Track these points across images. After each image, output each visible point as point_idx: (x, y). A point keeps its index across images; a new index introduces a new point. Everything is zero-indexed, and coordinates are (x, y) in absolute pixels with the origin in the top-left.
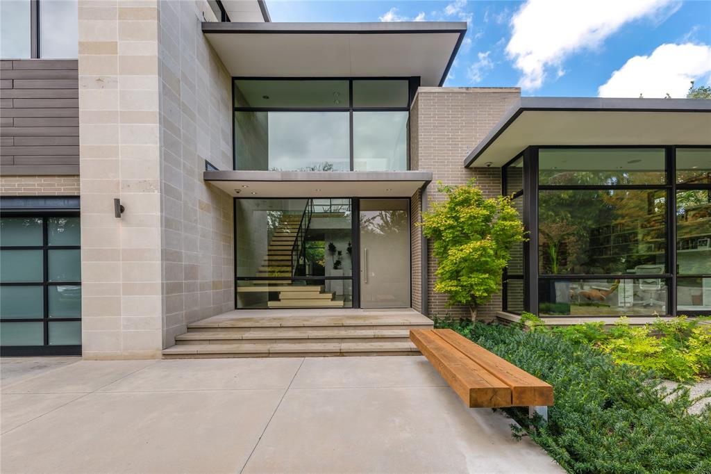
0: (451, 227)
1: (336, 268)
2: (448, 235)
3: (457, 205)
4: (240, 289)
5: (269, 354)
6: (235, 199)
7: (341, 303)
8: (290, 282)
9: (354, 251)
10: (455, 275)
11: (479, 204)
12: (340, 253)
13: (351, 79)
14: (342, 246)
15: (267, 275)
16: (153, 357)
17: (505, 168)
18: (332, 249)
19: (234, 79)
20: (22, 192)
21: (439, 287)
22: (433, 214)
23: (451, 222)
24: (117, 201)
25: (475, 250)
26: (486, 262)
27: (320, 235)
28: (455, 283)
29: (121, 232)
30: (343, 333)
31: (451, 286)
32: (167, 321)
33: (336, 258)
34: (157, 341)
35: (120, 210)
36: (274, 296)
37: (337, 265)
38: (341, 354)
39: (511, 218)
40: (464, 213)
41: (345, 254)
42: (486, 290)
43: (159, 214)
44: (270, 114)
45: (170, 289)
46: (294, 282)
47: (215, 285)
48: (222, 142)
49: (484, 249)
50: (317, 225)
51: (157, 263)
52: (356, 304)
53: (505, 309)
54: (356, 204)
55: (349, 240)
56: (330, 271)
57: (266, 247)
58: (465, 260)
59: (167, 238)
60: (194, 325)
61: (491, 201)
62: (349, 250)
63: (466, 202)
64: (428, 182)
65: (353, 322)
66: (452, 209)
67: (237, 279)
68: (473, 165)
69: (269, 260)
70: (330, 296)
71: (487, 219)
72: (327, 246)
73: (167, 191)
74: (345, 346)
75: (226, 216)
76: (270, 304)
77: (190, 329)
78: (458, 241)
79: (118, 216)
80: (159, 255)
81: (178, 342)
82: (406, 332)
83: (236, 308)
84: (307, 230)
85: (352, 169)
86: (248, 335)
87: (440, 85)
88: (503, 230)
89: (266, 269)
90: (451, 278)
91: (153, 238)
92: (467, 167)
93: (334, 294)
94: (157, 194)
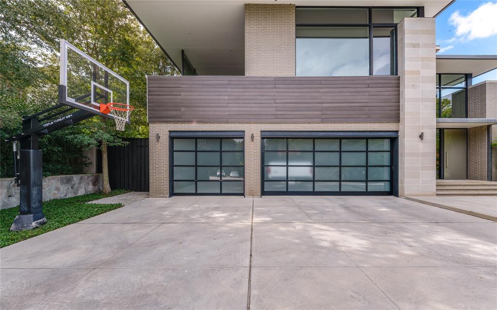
16: (432, 195)
24: (422, 134)
34: (434, 189)
35: (421, 137)
94: (435, 130)
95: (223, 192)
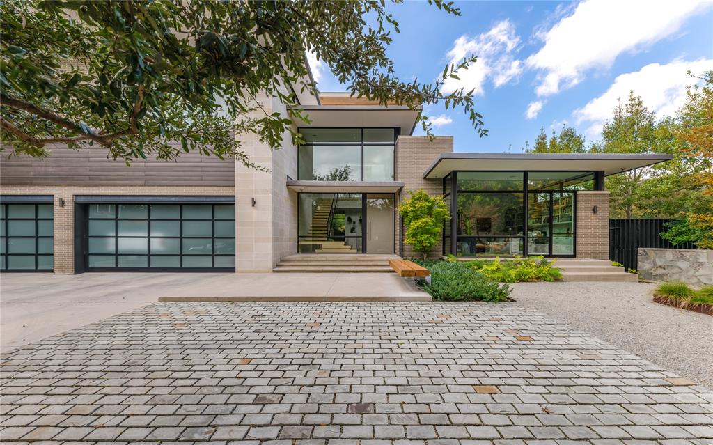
0: (412, 211)
1: (352, 232)
2: (411, 215)
3: (415, 200)
4: (300, 243)
5: (322, 271)
6: (298, 193)
7: (356, 251)
8: (326, 239)
9: (363, 222)
10: (414, 235)
11: (426, 199)
12: (354, 223)
13: (363, 128)
14: (356, 218)
15: (311, 235)
16: (268, 272)
17: (444, 179)
18: (350, 220)
19: (298, 128)
20: (205, 194)
21: (406, 241)
22: (405, 204)
23: (412, 209)
24: (253, 199)
25: (423, 223)
26: (429, 229)
27: (342, 211)
28: (414, 239)
29: (254, 214)
30: (357, 263)
31: (412, 241)
32: (274, 256)
33: (352, 225)
34: (270, 264)
35: (254, 203)
36: (319, 247)
37: (353, 230)
38: (357, 272)
39: (444, 207)
40: (418, 204)
41: (357, 223)
42: (429, 243)
43: (271, 205)
44: (314, 147)
45: (275, 240)
46: (329, 238)
47: (290, 240)
48: (293, 164)
49: (427, 222)
50: (341, 205)
51: (271, 228)
52: (364, 251)
53: (444, 254)
54: (365, 196)
55: (360, 215)
56: (348, 233)
57: (311, 219)
58: (418, 228)
59: (275, 217)
60: (283, 259)
61: (432, 198)
62: (360, 221)
63: (419, 199)
64: (402, 187)
65: (362, 259)
66: (413, 202)
67: (299, 237)
68: (427, 177)
69: (313, 227)
70: (350, 247)
71: (430, 208)
72: (346, 218)
73: (275, 194)
74: (358, 269)
75: (294, 203)
76: (317, 251)
77: (281, 261)
78: (417, 218)
79: (253, 206)
80: (271, 224)
81: (278, 266)
82: (388, 263)
83: (298, 253)
84: (335, 209)
85: (362, 180)
86: (310, 263)
87: (411, 134)
88: (438, 213)
89: (311, 232)
90: (413, 237)
91: (269, 216)
92: (424, 178)
93: (352, 246)
94: (271, 195)
95: (39, 268)
